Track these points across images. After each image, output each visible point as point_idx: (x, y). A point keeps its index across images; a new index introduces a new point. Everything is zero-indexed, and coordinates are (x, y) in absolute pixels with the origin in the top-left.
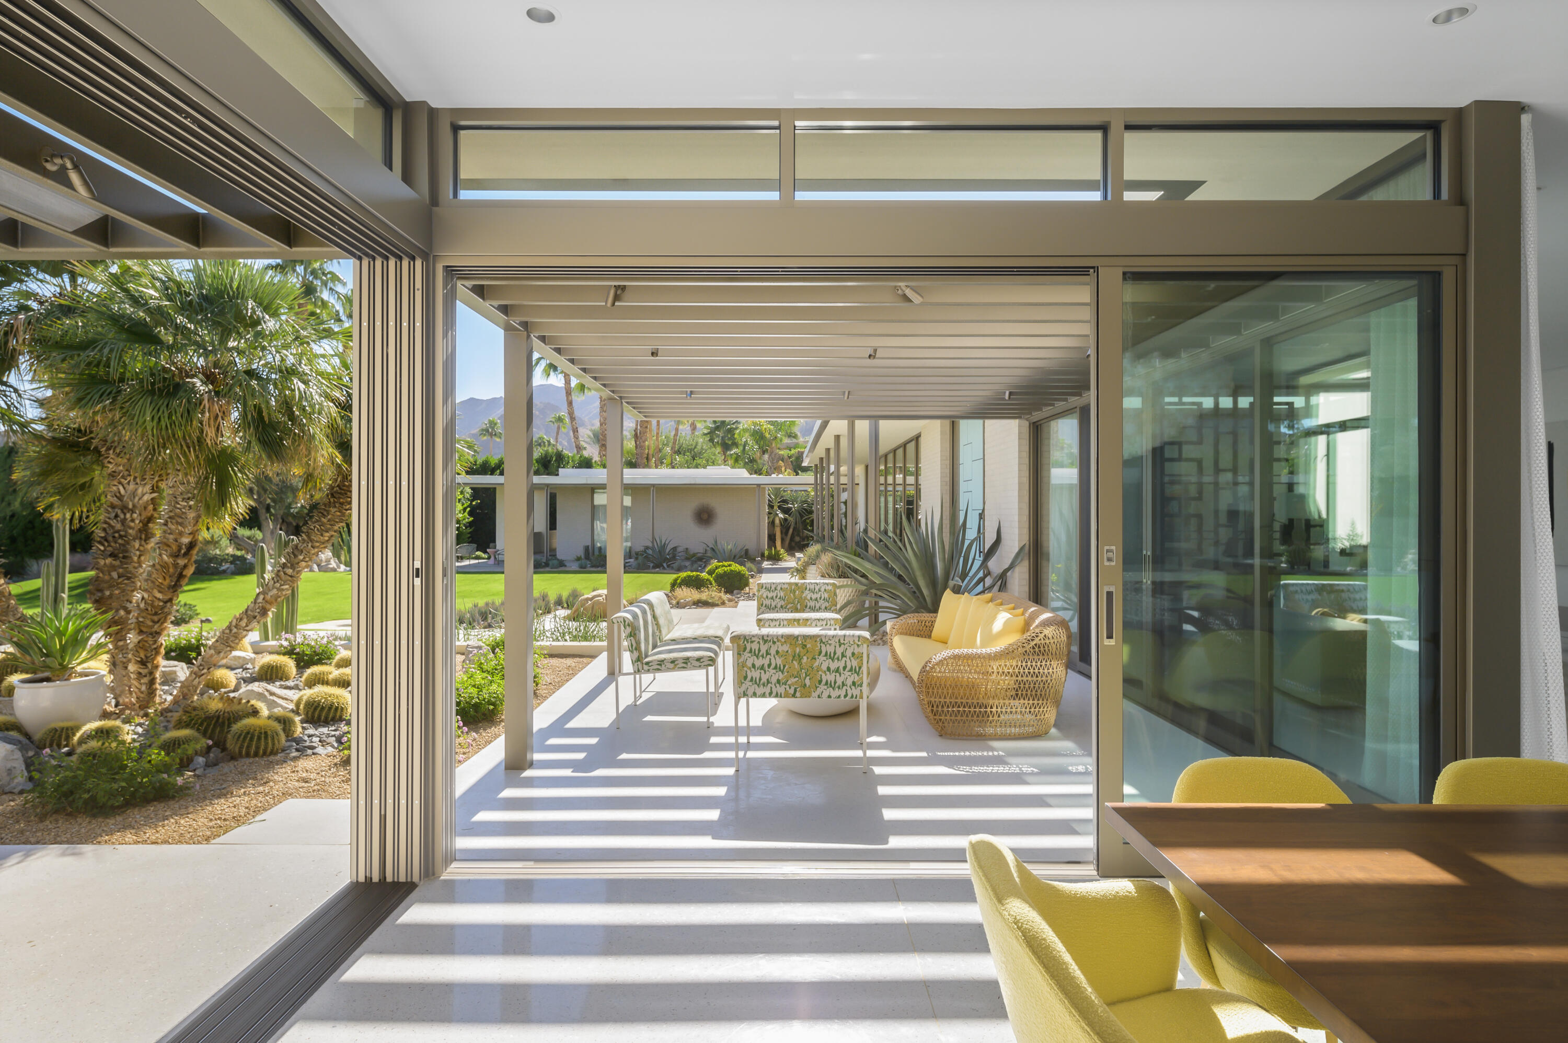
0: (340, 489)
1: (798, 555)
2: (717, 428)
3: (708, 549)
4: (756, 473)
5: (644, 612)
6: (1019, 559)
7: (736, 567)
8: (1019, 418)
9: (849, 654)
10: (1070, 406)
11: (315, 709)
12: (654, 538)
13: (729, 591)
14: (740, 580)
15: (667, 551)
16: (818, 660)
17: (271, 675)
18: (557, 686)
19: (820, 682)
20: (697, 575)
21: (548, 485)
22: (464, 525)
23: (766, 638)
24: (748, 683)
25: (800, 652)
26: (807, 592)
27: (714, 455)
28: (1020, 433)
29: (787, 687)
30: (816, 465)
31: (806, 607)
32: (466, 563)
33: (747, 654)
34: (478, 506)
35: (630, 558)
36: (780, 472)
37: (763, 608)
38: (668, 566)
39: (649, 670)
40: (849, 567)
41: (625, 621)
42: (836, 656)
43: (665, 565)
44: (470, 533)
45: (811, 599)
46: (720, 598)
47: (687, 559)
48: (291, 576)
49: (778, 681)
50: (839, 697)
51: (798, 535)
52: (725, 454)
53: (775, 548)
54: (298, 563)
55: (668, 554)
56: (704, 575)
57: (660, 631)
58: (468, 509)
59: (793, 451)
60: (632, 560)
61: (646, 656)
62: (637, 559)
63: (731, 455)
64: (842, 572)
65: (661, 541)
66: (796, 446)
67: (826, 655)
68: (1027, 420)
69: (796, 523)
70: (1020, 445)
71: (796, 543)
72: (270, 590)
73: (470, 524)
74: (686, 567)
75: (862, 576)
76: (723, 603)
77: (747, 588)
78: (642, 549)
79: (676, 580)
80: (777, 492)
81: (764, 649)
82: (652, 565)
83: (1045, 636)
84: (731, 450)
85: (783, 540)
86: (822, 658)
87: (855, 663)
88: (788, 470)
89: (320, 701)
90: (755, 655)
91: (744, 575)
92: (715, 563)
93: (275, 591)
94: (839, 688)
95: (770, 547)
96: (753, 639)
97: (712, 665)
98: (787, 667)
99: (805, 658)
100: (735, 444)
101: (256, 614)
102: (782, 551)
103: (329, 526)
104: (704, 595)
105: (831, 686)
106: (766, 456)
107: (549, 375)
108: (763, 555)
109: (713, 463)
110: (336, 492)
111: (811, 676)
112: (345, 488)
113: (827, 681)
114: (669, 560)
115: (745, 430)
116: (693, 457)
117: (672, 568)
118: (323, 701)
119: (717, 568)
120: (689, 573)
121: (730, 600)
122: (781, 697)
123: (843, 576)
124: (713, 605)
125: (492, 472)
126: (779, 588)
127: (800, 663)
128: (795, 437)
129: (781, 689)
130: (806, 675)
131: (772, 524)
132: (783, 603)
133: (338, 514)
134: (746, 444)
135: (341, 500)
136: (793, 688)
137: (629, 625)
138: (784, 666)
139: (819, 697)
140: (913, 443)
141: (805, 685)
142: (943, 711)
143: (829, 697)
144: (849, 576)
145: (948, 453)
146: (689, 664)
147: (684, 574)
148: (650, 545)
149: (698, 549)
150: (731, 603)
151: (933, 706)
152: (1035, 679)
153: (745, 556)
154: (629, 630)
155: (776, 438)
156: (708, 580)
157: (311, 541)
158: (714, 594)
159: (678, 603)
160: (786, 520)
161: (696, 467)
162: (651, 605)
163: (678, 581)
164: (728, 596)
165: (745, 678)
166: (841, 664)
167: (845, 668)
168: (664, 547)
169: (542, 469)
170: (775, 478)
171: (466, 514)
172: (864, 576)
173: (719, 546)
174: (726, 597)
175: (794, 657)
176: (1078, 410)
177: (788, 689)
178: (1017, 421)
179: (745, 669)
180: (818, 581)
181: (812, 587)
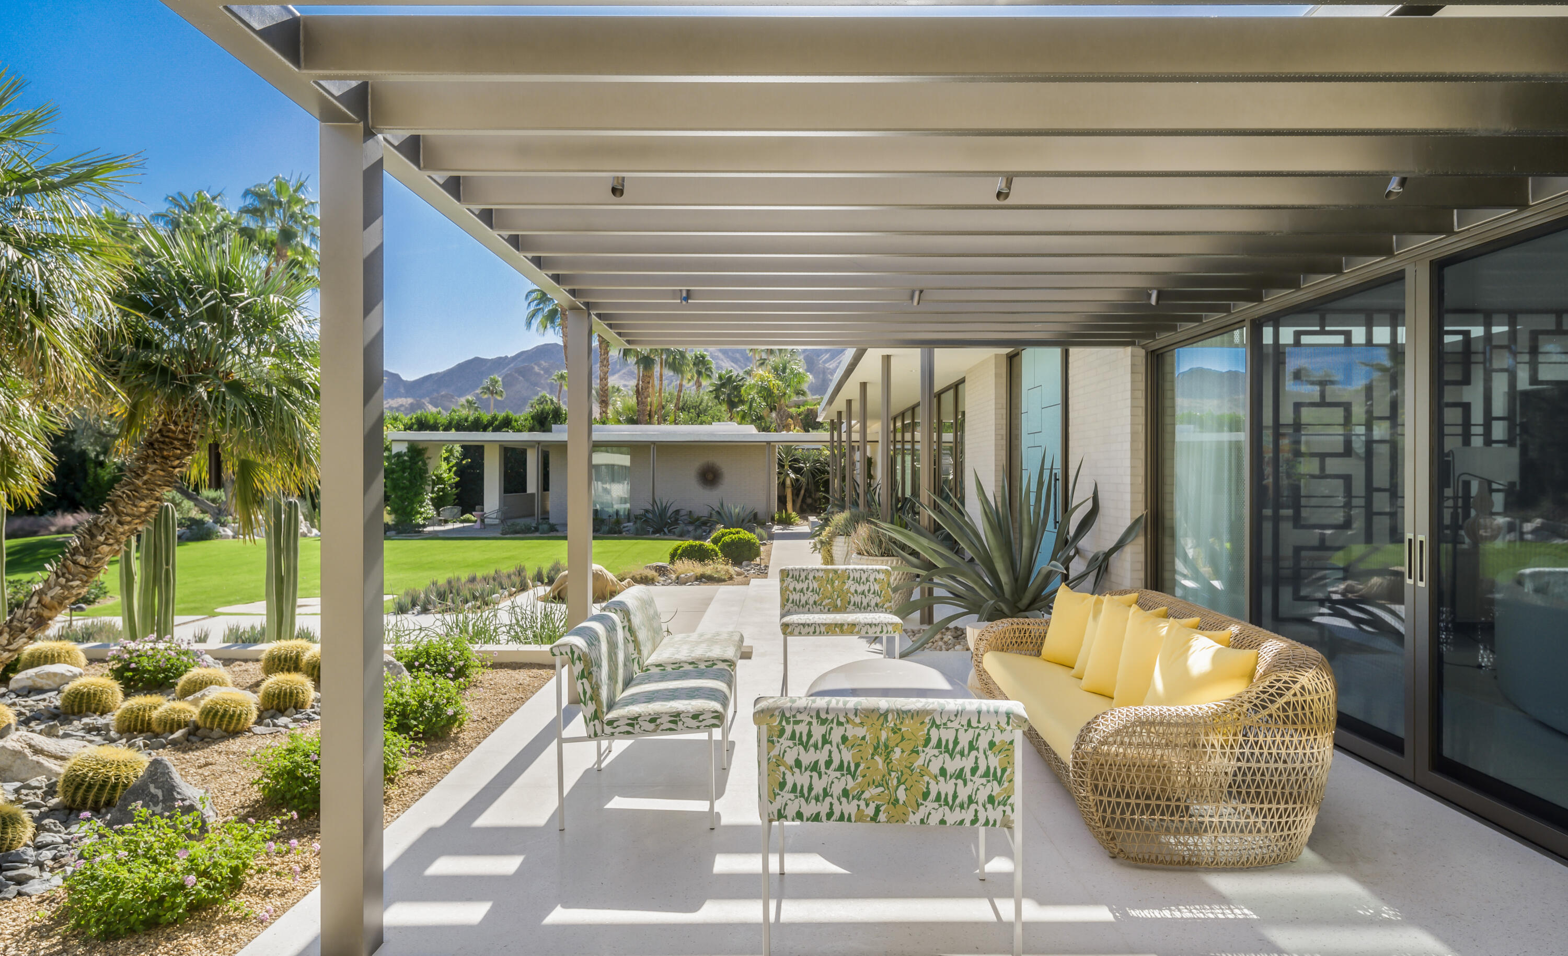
0: (162, 436)
1: (812, 518)
2: (723, 385)
3: (714, 512)
4: (764, 431)
5: (611, 629)
6: (1133, 535)
7: (745, 535)
8: (1132, 344)
9: (983, 743)
10: (1232, 319)
11: (78, 788)
12: (654, 501)
13: (737, 562)
14: (750, 549)
15: (669, 514)
16: (922, 755)
17: (80, 706)
18: (491, 723)
19: (926, 795)
20: (701, 545)
21: (539, 442)
22: (450, 485)
23: (823, 716)
24: (786, 795)
25: (887, 739)
26: (851, 582)
27: (720, 411)
28: (1133, 365)
29: (862, 803)
30: (832, 421)
31: (849, 603)
32: (449, 526)
33: (785, 742)
34: (469, 466)
35: (629, 521)
36: (788, 430)
37: (789, 605)
38: (669, 531)
39: (613, 734)
40: (895, 543)
41: (573, 652)
42: (958, 748)
43: (666, 530)
44: (456, 494)
45: (856, 592)
46: (727, 571)
47: (691, 523)
48: (86, 567)
49: (845, 793)
50: (962, 822)
51: (810, 496)
52: (731, 411)
53: (786, 511)
54: (98, 546)
55: (670, 518)
56: (708, 544)
57: (639, 652)
58: (454, 469)
59: (802, 409)
60: (631, 524)
61: (611, 707)
62: (635, 522)
63: (738, 412)
64: (886, 549)
65: (662, 504)
66: (804, 403)
67: (939, 745)
68: (1143, 347)
69: (808, 484)
70: (1133, 382)
71: (808, 505)
72: (50, 588)
73: (457, 485)
74: (689, 532)
75: (910, 554)
76: (731, 578)
77: (758, 559)
78: (642, 512)
79: (676, 550)
80: (788, 450)
81: (818, 731)
82: (651, 530)
83: (1303, 688)
84: (737, 407)
85: (794, 502)
86: (931, 751)
87: (995, 762)
88: (797, 428)
89: (86, 775)
90: (801, 743)
91: (754, 544)
92: (720, 530)
93: (58, 590)
94: (962, 806)
95: (780, 510)
96: (799, 717)
97: (718, 726)
98: (862, 766)
99: (898, 750)
100: (742, 402)
101: (26, 625)
102: (794, 514)
103: (145, 491)
104: (709, 569)
105: (947, 803)
106: (774, 415)
107: (546, 327)
108: (773, 519)
109: (719, 420)
110: (157, 440)
111: (908, 784)
112: (170, 434)
113: (939, 794)
114: (671, 525)
115: (752, 387)
116: (698, 413)
117: (674, 533)
118: (90, 774)
119: (723, 535)
120: (691, 542)
121: (739, 574)
122: (849, 820)
123: (886, 553)
124: (720, 581)
125: (485, 429)
126: (811, 577)
127: (888, 760)
128: (804, 394)
129: (850, 808)
130: (899, 783)
131: (782, 485)
132: (816, 597)
133: (161, 473)
134: (753, 399)
135: (165, 453)
136: (872, 806)
137: (579, 659)
138: (857, 765)
139: (922, 821)
140: (951, 392)
141: (897, 800)
142: (1123, 820)
143: (943, 822)
144: (895, 553)
145: (1004, 401)
146: (680, 723)
147: (686, 543)
148: (651, 508)
149: (702, 512)
150: (740, 578)
151: (1105, 811)
152: (1281, 765)
153: (753, 520)
154: (579, 667)
155: (785, 394)
156: (713, 550)
157: (119, 513)
158: (720, 567)
159: (678, 578)
160: (797, 480)
161: (701, 423)
162: (625, 612)
163: (679, 552)
164: (737, 569)
165: (782, 785)
166: (968, 763)
167: (974, 770)
168: (664, 510)
169: (537, 427)
170: (784, 435)
171: (452, 474)
172: (914, 553)
173: (726, 508)
174: (733, 570)
175: (876, 748)
176: (1248, 323)
177: (863, 806)
178: (1129, 349)
179: (782, 769)
180: (865, 567)
181: (857, 575)
